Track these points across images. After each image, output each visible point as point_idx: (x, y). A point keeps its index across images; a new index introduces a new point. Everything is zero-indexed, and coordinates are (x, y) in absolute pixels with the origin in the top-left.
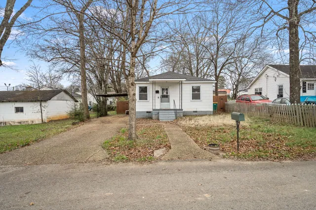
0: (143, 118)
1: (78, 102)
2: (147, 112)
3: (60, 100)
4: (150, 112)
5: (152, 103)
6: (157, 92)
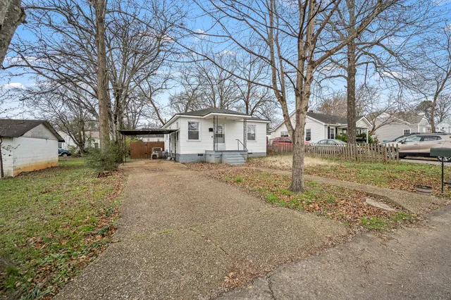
0: (194, 163)
1: (64, 141)
2: (199, 155)
3: (37, 138)
4: (202, 155)
5: (205, 144)
6: (211, 130)
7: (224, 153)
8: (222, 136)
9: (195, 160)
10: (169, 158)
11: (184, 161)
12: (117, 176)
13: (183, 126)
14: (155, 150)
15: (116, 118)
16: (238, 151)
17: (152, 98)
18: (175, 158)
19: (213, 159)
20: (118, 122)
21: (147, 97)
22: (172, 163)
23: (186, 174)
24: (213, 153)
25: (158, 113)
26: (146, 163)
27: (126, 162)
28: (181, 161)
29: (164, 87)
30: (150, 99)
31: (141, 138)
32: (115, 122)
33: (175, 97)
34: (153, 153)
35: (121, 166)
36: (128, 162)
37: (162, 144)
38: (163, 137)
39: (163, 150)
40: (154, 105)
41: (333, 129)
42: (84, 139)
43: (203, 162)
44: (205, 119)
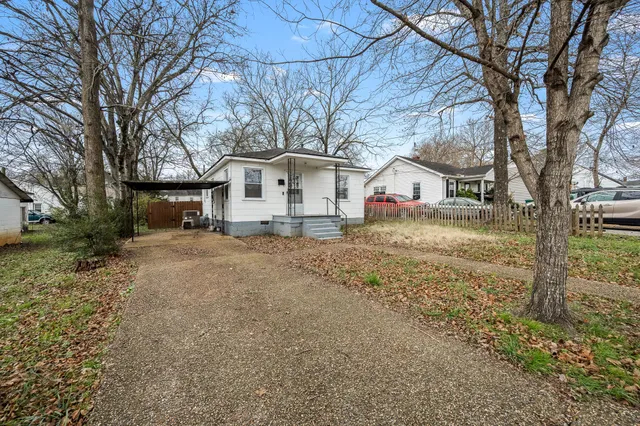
0: (255, 237)
1: (31, 201)
2: (262, 223)
4: (267, 223)
5: (273, 205)
6: (281, 182)
7: (306, 220)
8: (298, 192)
9: (257, 232)
10: (211, 228)
11: (238, 234)
12: (115, 267)
13: (236, 176)
14: (188, 215)
15: (121, 163)
16: (328, 217)
17: (182, 136)
18: (222, 227)
19: (287, 230)
20: (126, 170)
21: (174, 136)
22: (218, 236)
23: (249, 260)
24: (289, 220)
25: (191, 160)
26: (174, 238)
27: (139, 235)
28: (232, 233)
29: (200, 121)
30: (179, 138)
31: (166, 197)
32: (121, 169)
33: (216, 137)
34: (186, 219)
35: (127, 244)
36: (143, 235)
37: (199, 205)
38: (200, 194)
39: (201, 215)
40: (185, 148)
41: (452, 184)
42: (77, 197)
43: (270, 234)
44: (271, 164)
